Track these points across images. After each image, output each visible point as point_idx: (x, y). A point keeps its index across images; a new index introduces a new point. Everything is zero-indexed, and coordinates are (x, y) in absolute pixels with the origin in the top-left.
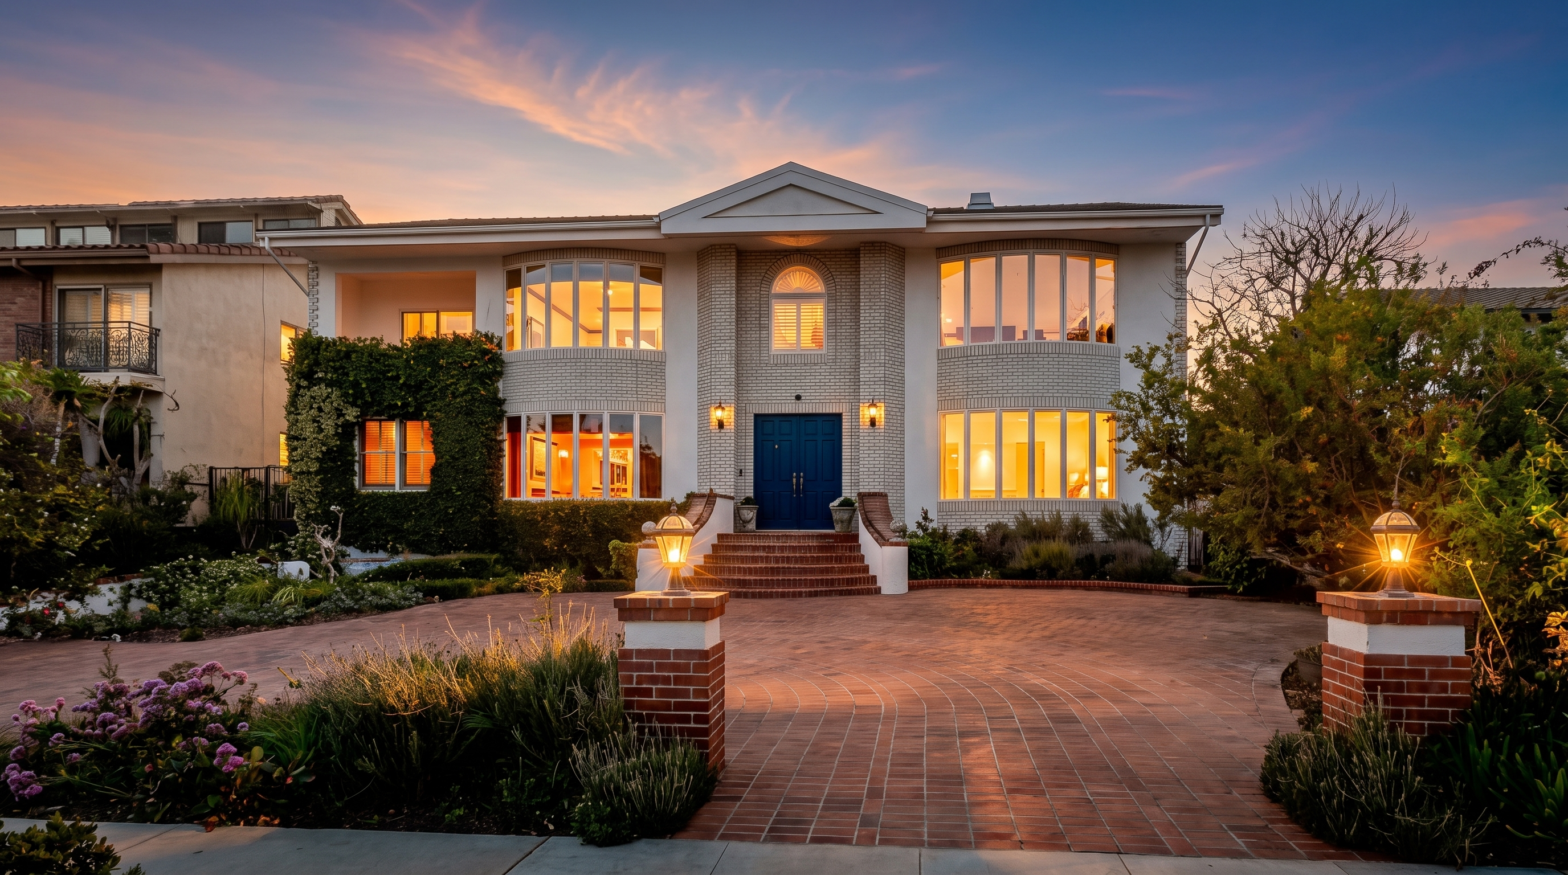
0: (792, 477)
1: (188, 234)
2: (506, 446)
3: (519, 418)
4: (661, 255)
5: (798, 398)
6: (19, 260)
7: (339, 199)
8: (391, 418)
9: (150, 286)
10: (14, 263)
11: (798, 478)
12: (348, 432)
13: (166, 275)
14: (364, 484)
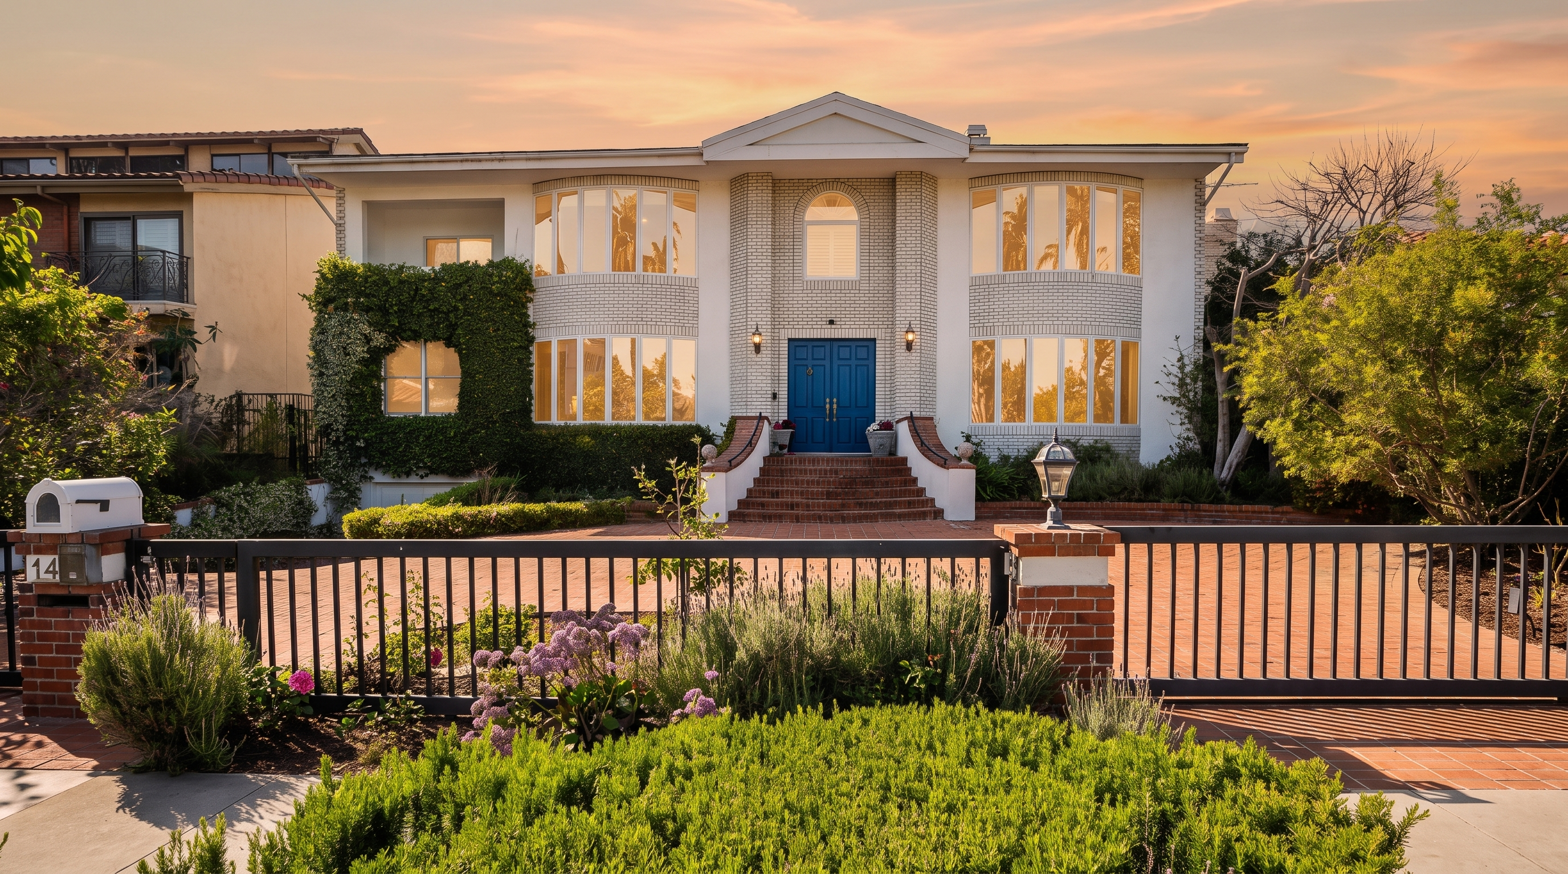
0: (825, 403)
2: (536, 370)
3: (549, 343)
4: (694, 183)
5: (831, 323)
6: (43, 187)
7: (356, 131)
9: (179, 215)
10: (39, 191)
11: (831, 403)
12: (376, 357)
13: (198, 203)
14: (391, 406)
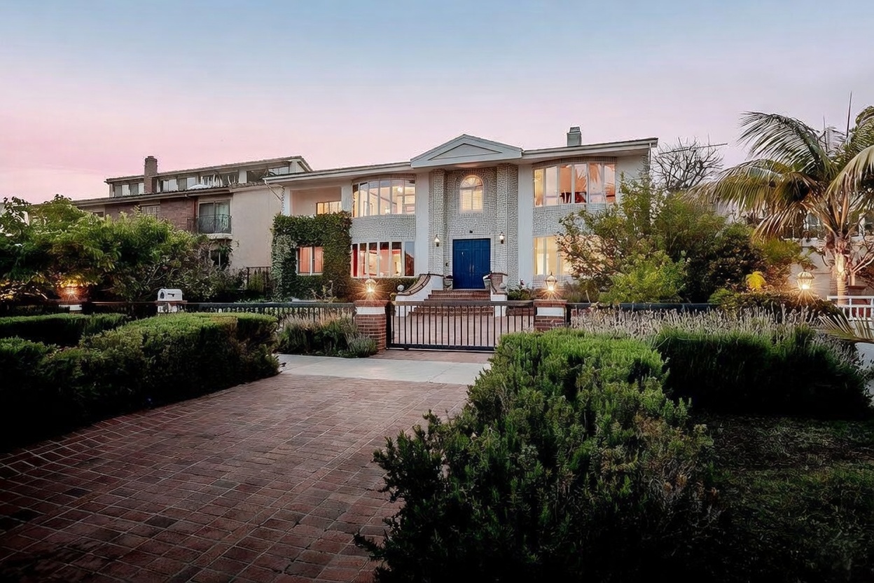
1: (243, 179)
2: (352, 256)
3: (357, 245)
4: (414, 175)
5: (471, 232)
6: (187, 194)
7: (300, 157)
8: (309, 246)
9: (229, 201)
10: (186, 196)
11: (472, 267)
12: (294, 252)
13: (235, 197)
14: (299, 272)
